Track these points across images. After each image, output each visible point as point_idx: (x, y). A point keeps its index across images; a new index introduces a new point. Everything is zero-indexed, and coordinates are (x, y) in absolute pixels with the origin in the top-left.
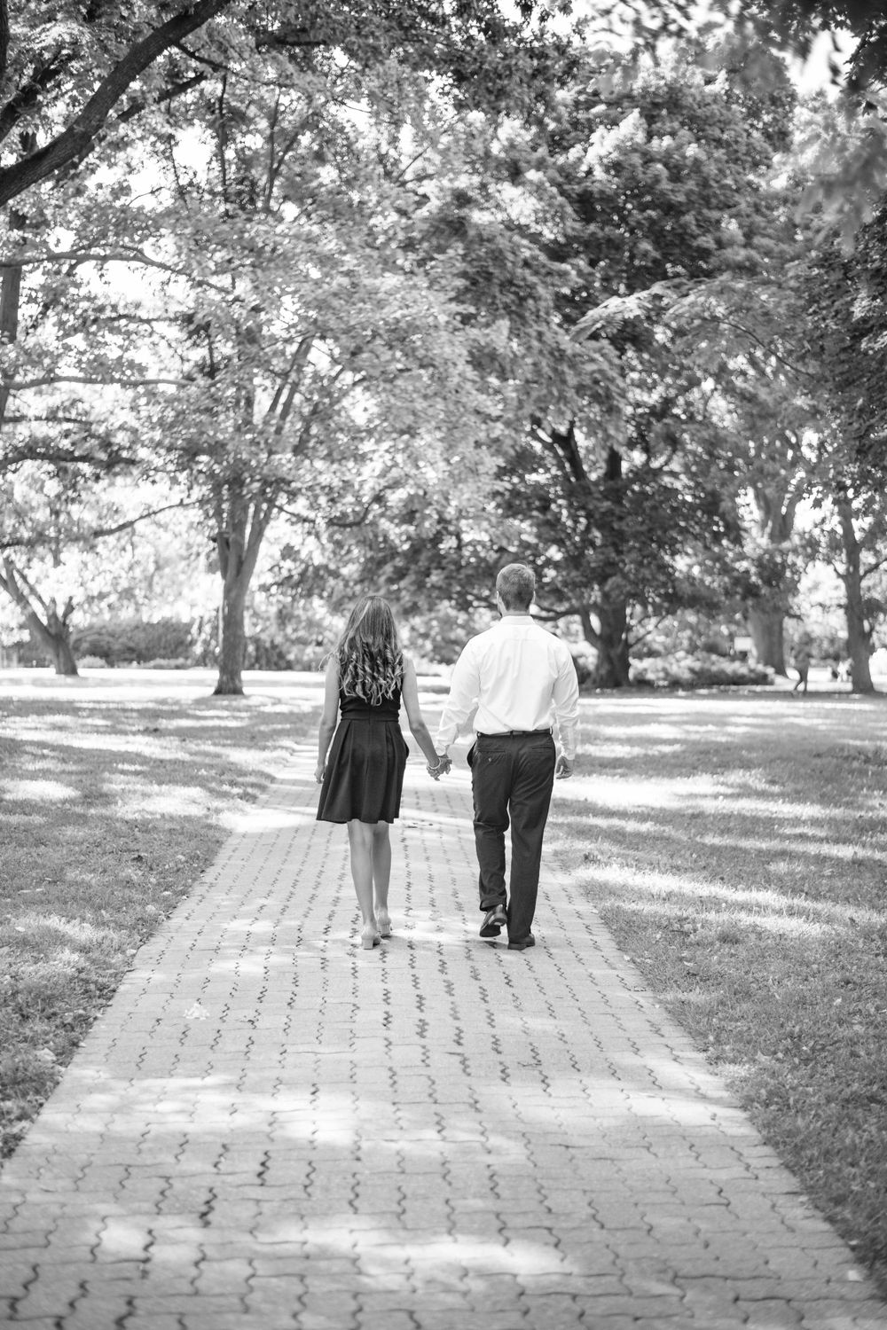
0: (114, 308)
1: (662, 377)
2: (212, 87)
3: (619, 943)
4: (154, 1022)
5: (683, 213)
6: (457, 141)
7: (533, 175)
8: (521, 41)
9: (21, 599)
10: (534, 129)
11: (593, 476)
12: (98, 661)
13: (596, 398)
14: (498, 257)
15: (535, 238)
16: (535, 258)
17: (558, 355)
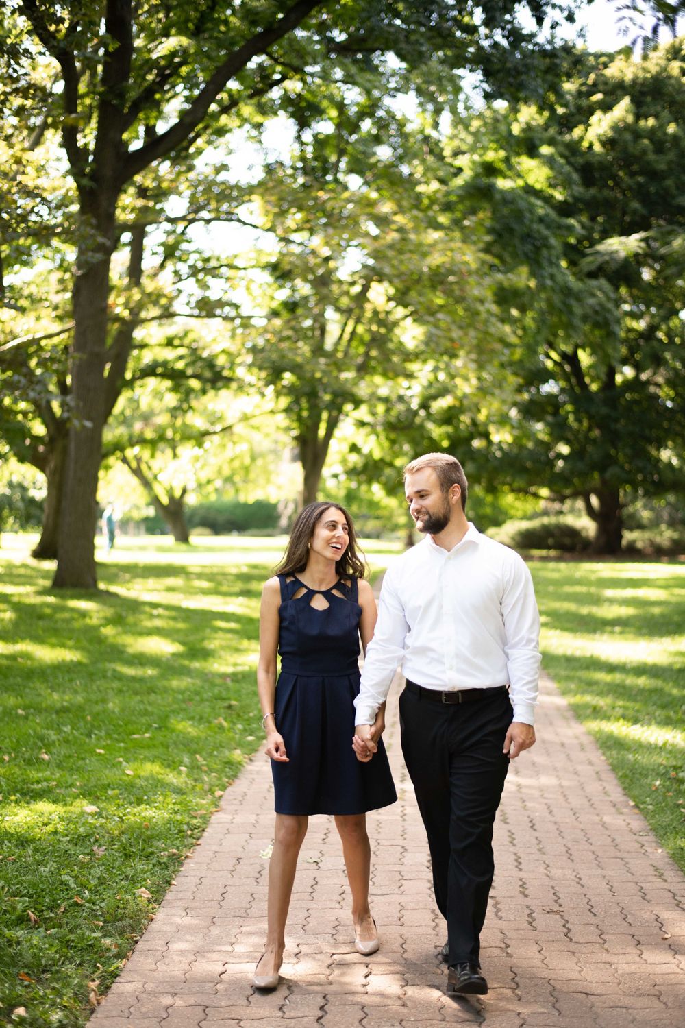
0: (218, 259)
1: (648, 307)
2: (294, 86)
3: (625, 789)
4: (234, 861)
5: (664, 178)
6: (485, 124)
7: (545, 150)
8: (536, 44)
9: (147, 484)
10: (546, 114)
11: (594, 387)
12: (207, 531)
13: (596, 325)
14: (518, 215)
15: (548, 200)
16: (547, 215)
17: (567, 292)
